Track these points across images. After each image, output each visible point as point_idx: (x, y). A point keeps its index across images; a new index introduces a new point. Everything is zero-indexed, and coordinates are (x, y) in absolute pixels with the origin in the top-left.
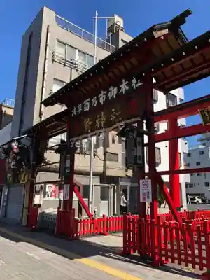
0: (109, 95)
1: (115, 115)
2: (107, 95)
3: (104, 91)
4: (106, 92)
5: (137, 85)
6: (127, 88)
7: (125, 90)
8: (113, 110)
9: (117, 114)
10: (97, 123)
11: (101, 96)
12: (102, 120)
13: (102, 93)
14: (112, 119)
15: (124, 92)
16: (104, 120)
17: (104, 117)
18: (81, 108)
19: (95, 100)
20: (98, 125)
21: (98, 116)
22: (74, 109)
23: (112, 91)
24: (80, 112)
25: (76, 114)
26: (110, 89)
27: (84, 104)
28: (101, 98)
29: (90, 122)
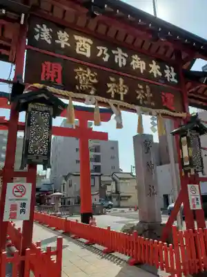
0: (133, 63)
1: (144, 95)
2: (129, 60)
3: (124, 51)
4: (127, 56)
5: (171, 80)
6: (160, 74)
7: (157, 75)
8: (141, 87)
9: (146, 95)
10: (110, 88)
11: (117, 55)
12: (121, 89)
13: (120, 51)
14: (138, 97)
15: (155, 76)
16: (124, 91)
17: (124, 86)
18: (68, 42)
19: (103, 50)
20: (113, 93)
21: (112, 79)
22: (42, 30)
23: (138, 62)
24: (63, 46)
25: (49, 42)
26: (133, 57)
27: (78, 41)
28: (116, 57)
29: (93, 78)
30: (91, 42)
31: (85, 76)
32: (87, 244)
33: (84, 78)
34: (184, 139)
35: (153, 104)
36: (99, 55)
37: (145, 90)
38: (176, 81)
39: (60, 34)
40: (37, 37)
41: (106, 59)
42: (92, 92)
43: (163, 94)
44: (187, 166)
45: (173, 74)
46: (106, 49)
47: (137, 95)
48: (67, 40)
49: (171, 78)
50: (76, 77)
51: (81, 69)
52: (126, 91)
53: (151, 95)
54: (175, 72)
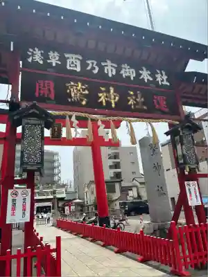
0: (122, 72)
1: (136, 101)
2: (118, 70)
3: (113, 62)
4: (116, 66)
5: (163, 83)
6: (151, 79)
7: (148, 80)
8: (132, 93)
9: (138, 100)
10: (100, 97)
11: (107, 66)
12: (113, 97)
13: (109, 63)
14: (130, 103)
15: (146, 81)
16: (115, 99)
17: (115, 94)
18: (59, 60)
19: (93, 63)
20: (104, 101)
21: (103, 89)
22: (34, 52)
23: (127, 70)
24: (54, 65)
25: (41, 62)
26: (123, 66)
27: (68, 58)
28: (106, 68)
29: (84, 90)
30: (81, 58)
31: (76, 89)
32: (103, 246)
33: (75, 91)
34: (177, 138)
35: (145, 108)
36: (89, 68)
37: (136, 95)
38: (168, 84)
39: (51, 54)
40: (30, 60)
41: (96, 71)
42: (84, 103)
43: (155, 97)
44: (181, 164)
45: (165, 77)
46: (95, 63)
47: (129, 101)
48: (57, 58)
49: (163, 81)
50: (68, 91)
51: (72, 83)
52: (117, 98)
53: (142, 99)
54: (166, 75)
